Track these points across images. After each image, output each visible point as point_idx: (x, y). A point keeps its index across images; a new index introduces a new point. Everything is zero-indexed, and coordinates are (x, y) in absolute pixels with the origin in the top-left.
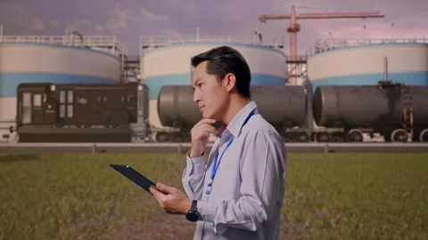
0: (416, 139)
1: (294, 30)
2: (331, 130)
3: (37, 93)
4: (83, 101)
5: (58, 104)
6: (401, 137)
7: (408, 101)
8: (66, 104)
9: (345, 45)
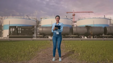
0: (93, 38)
1: (74, 15)
2: (75, 36)
3: (13, 28)
4: (23, 30)
5: (18, 30)
6: (90, 37)
7: (91, 30)
8: (20, 30)
9: (85, 18)
